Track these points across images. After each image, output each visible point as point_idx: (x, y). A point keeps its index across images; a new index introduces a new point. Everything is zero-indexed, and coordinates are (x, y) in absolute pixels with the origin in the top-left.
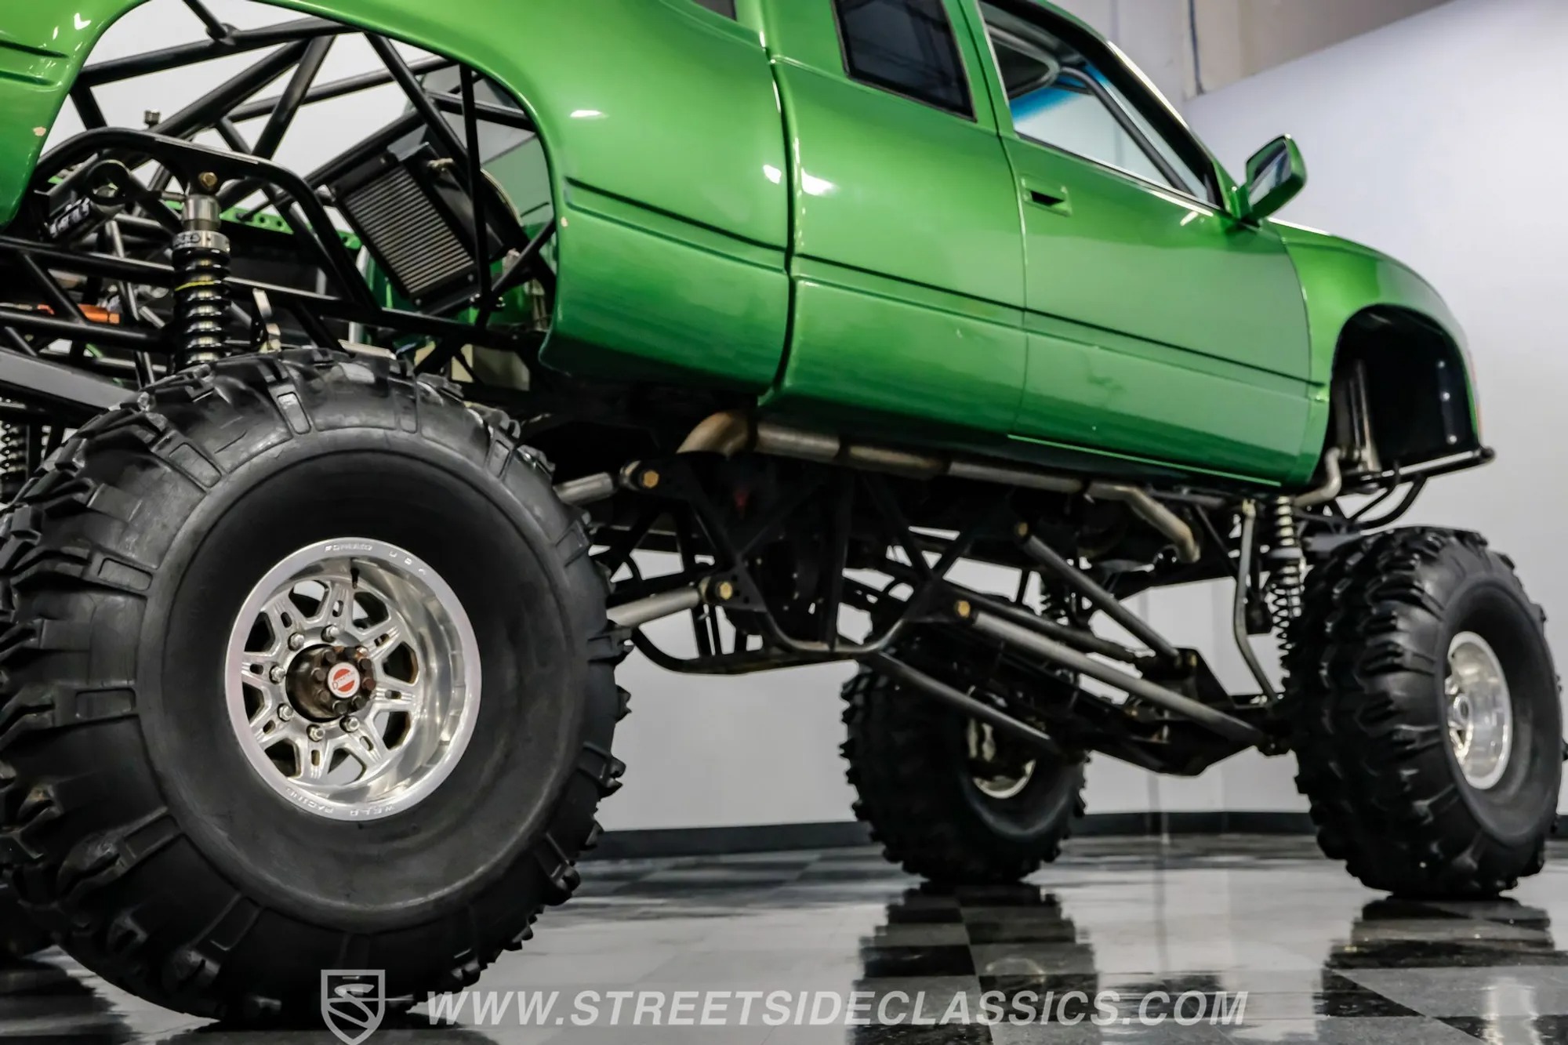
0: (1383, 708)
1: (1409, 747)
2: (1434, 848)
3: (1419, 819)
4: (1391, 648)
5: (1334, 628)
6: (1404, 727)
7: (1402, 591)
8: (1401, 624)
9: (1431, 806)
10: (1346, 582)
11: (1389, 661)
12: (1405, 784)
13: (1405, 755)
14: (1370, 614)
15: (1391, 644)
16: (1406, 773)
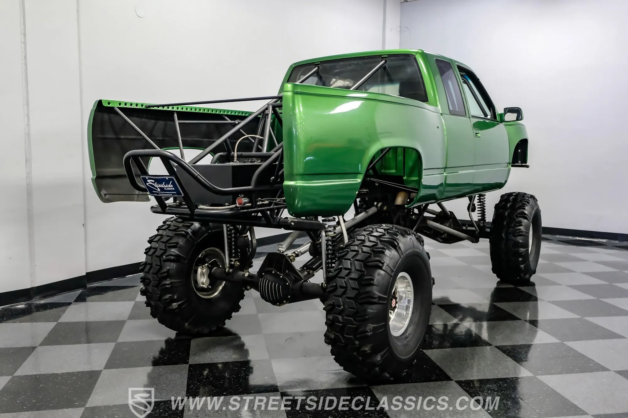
0: (517, 244)
1: (523, 254)
2: (522, 274)
3: (521, 269)
4: (521, 230)
5: (506, 223)
6: (521, 249)
7: (524, 215)
8: (523, 224)
10: (509, 211)
11: (519, 233)
12: (520, 262)
13: (520, 255)
14: (515, 221)
15: (520, 229)
16: (520, 259)
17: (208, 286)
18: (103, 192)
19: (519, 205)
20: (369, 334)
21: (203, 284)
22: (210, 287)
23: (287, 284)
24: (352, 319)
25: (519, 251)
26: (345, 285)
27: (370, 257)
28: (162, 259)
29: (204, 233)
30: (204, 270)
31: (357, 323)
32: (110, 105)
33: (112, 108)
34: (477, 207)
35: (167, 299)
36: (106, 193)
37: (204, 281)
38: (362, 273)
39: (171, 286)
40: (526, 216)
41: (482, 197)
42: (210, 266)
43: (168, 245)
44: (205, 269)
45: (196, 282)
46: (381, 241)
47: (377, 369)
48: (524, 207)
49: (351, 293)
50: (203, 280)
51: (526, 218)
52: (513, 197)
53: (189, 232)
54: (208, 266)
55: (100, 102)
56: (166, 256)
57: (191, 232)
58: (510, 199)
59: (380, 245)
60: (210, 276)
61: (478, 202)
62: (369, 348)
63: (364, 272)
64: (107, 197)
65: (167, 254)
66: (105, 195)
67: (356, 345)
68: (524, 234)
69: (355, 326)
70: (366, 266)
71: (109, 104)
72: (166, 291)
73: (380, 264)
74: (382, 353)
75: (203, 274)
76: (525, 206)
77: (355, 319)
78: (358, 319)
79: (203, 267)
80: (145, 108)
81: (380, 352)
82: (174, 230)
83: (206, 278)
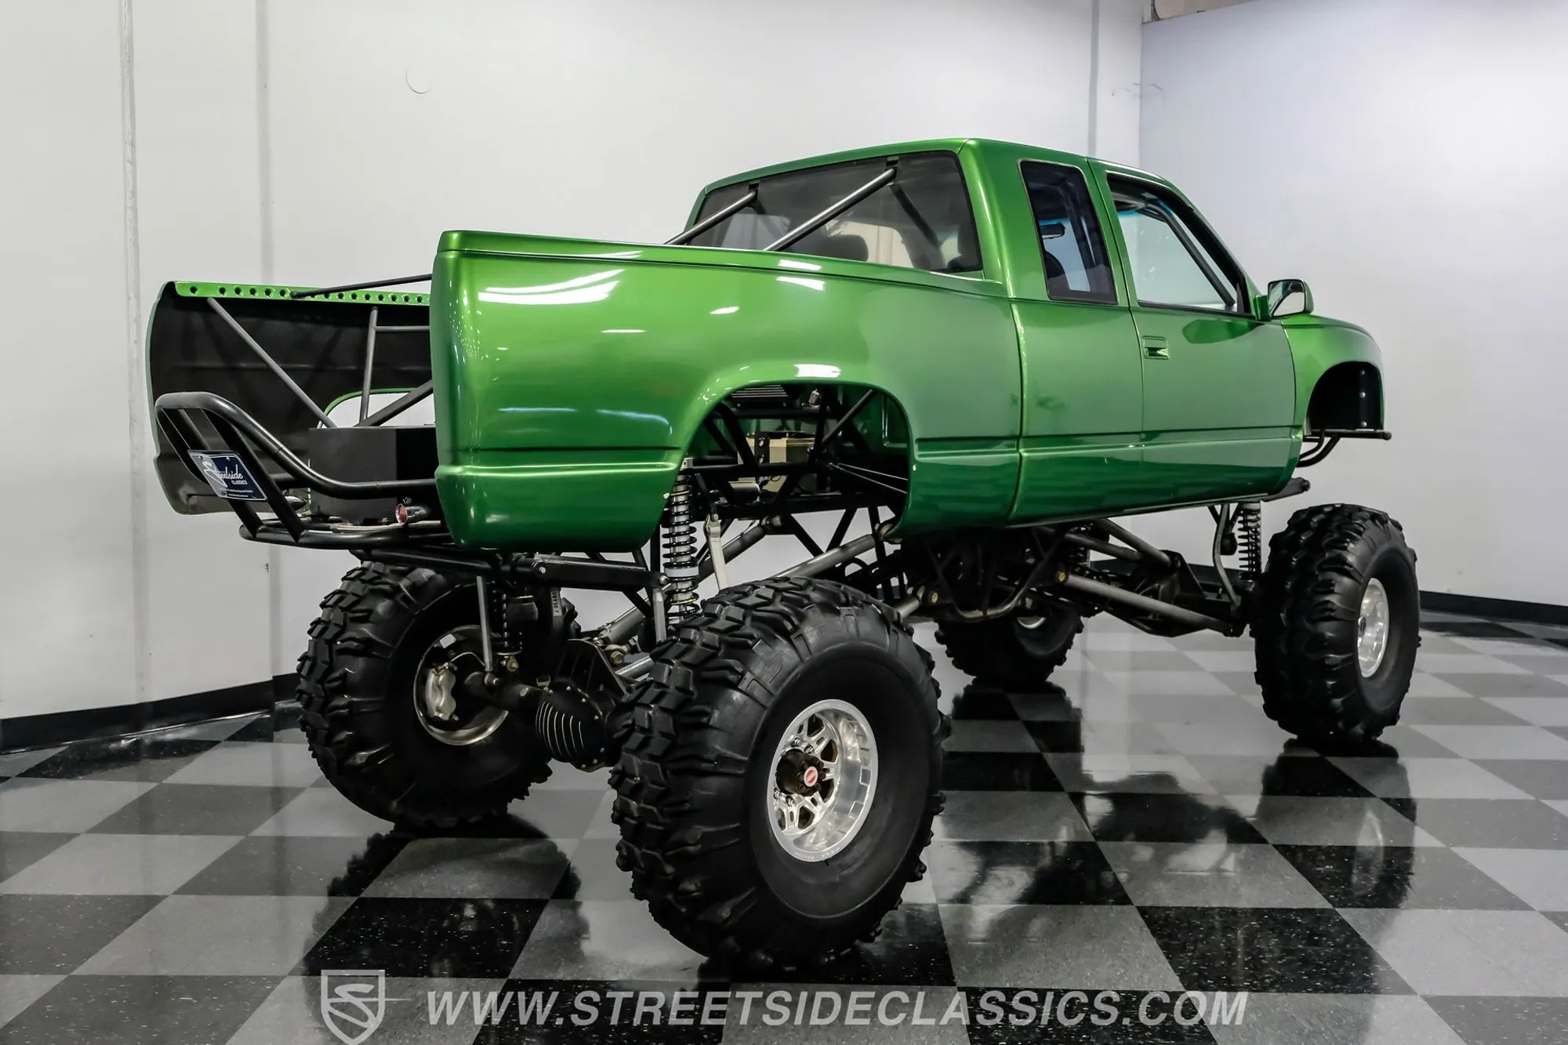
0: (1321, 644)
1: (1335, 669)
2: (1340, 724)
3: (1334, 709)
4: (1329, 606)
5: (1292, 586)
6: (1332, 655)
7: (1339, 566)
8: (1336, 589)
9: (1342, 701)
10: (1301, 553)
11: (1325, 613)
12: (1329, 690)
13: (1328, 671)
14: (1317, 579)
15: (1328, 602)
16: (1331, 683)
17: (451, 716)
18: (184, 491)
19: (1331, 538)
20: (691, 849)
21: (439, 710)
22: (456, 718)
23: (597, 717)
24: (655, 809)
25: (1323, 660)
26: (646, 725)
27: (713, 656)
28: (335, 648)
29: (441, 589)
30: (441, 678)
31: (667, 821)
32: (197, 294)
33: (204, 300)
34: (1239, 541)
35: (341, 742)
36: (191, 491)
37: (441, 704)
38: (688, 696)
39: (350, 712)
40: (1346, 567)
41: (1250, 517)
42: (456, 668)
43: (350, 615)
44: (442, 674)
45: (424, 706)
46: (755, 619)
47: (731, 941)
48: (1341, 545)
49: (657, 746)
50: (439, 700)
51: (1348, 574)
52: (1322, 516)
53: (402, 586)
54: (451, 669)
55: (170, 288)
56: (342, 641)
57: (407, 588)
58: (1312, 523)
59: (748, 628)
60: (458, 692)
61: (1240, 529)
62: (696, 885)
63: (692, 693)
64: (193, 501)
65: (348, 635)
66: (190, 496)
67: (666, 875)
68: (1339, 616)
69: (661, 828)
70: (699, 681)
71: (193, 290)
72: (341, 723)
73: (732, 677)
74: (734, 901)
75: (438, 687)
76: (1347, 542)
77: (661, 812)
78: (665, 809)
79: (438, 671)
80: (291, 299)
81: (730, 897)
82: (371, 581)
83: (446, 697)
